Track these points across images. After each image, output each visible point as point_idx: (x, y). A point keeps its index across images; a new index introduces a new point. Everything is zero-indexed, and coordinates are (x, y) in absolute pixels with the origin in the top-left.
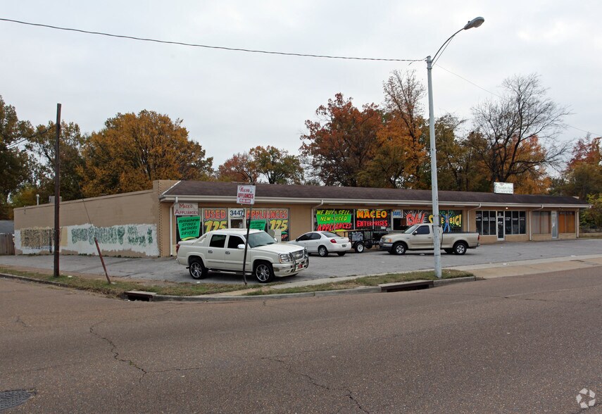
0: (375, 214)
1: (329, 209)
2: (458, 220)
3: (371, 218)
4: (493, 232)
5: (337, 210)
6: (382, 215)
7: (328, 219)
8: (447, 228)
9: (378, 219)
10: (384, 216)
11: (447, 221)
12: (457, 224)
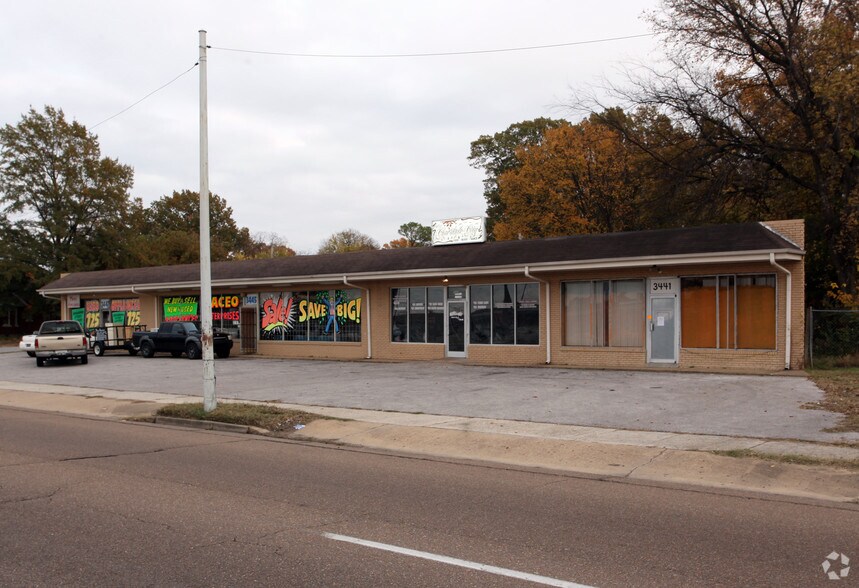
0: (223, 302)
1: (176, 297)
2: (354, 309)
3: (219, 308)
4: (436, 336)
5: (184, 297)
6: (233, 303)
7: (175, 310)
8: (332, 324)
9: (228, 308)
10: (235, 305)
11: (333, 312)
12: (352, 317)
